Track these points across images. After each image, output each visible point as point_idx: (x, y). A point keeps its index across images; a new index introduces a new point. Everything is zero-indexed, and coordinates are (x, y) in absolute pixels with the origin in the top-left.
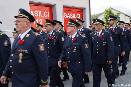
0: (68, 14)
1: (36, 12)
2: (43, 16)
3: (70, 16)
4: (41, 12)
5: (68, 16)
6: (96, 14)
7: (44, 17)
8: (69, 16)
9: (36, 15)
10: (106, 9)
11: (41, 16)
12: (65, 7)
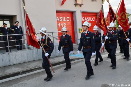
0: (86, 18)
1: (61, 18)
2: (66, 21)
4: (64, 18)
5: (85, 20)
9: (61, 20)
12: (83, 13)
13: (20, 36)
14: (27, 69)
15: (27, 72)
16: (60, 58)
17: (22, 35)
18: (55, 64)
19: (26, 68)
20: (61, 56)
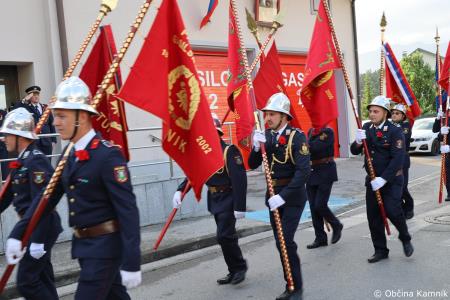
0: (292, 75)
2: (219, 85)
3: (297, 80)
5: (291, 82)
6: (373, 71)
7: (222, 86)
8: (294, 82)
10: (404, 55)
11: (213, 84)
13: (45, 143)
14: (69, 267)
15: (69, 281)
16: (195, 224)
17: (54, 139)
18: (176, 248)
19: (66, 265)
20: (200, 218)
